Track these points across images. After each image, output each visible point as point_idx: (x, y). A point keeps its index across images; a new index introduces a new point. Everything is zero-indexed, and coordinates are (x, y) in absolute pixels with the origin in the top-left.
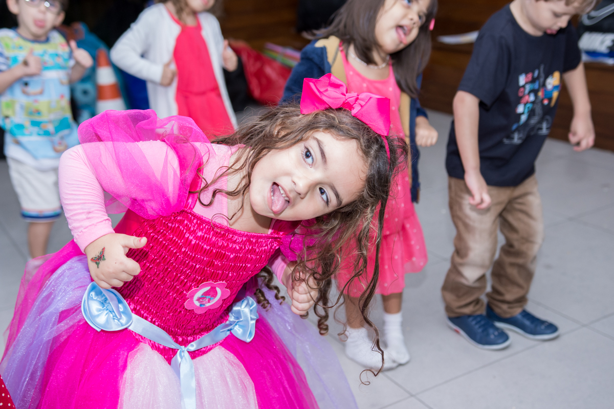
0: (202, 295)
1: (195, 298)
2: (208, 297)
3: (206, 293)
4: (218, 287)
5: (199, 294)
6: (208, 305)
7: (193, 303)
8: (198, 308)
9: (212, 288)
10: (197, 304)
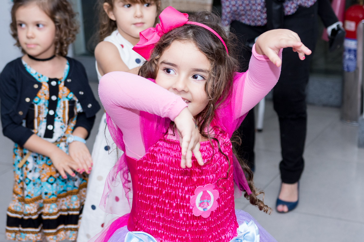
0: (201, 200)
1: (197, 205)
2: (205, 201)
3: (202, 198)
4: (208, 190)
5: (198, 201)
6: (209, 208)
7: (198, 209)
8: (203, 213)
9: (204, 192)
10: (201, 209)
